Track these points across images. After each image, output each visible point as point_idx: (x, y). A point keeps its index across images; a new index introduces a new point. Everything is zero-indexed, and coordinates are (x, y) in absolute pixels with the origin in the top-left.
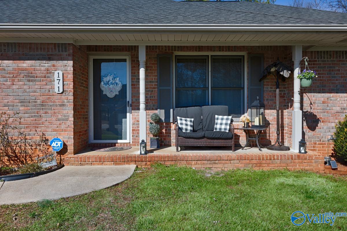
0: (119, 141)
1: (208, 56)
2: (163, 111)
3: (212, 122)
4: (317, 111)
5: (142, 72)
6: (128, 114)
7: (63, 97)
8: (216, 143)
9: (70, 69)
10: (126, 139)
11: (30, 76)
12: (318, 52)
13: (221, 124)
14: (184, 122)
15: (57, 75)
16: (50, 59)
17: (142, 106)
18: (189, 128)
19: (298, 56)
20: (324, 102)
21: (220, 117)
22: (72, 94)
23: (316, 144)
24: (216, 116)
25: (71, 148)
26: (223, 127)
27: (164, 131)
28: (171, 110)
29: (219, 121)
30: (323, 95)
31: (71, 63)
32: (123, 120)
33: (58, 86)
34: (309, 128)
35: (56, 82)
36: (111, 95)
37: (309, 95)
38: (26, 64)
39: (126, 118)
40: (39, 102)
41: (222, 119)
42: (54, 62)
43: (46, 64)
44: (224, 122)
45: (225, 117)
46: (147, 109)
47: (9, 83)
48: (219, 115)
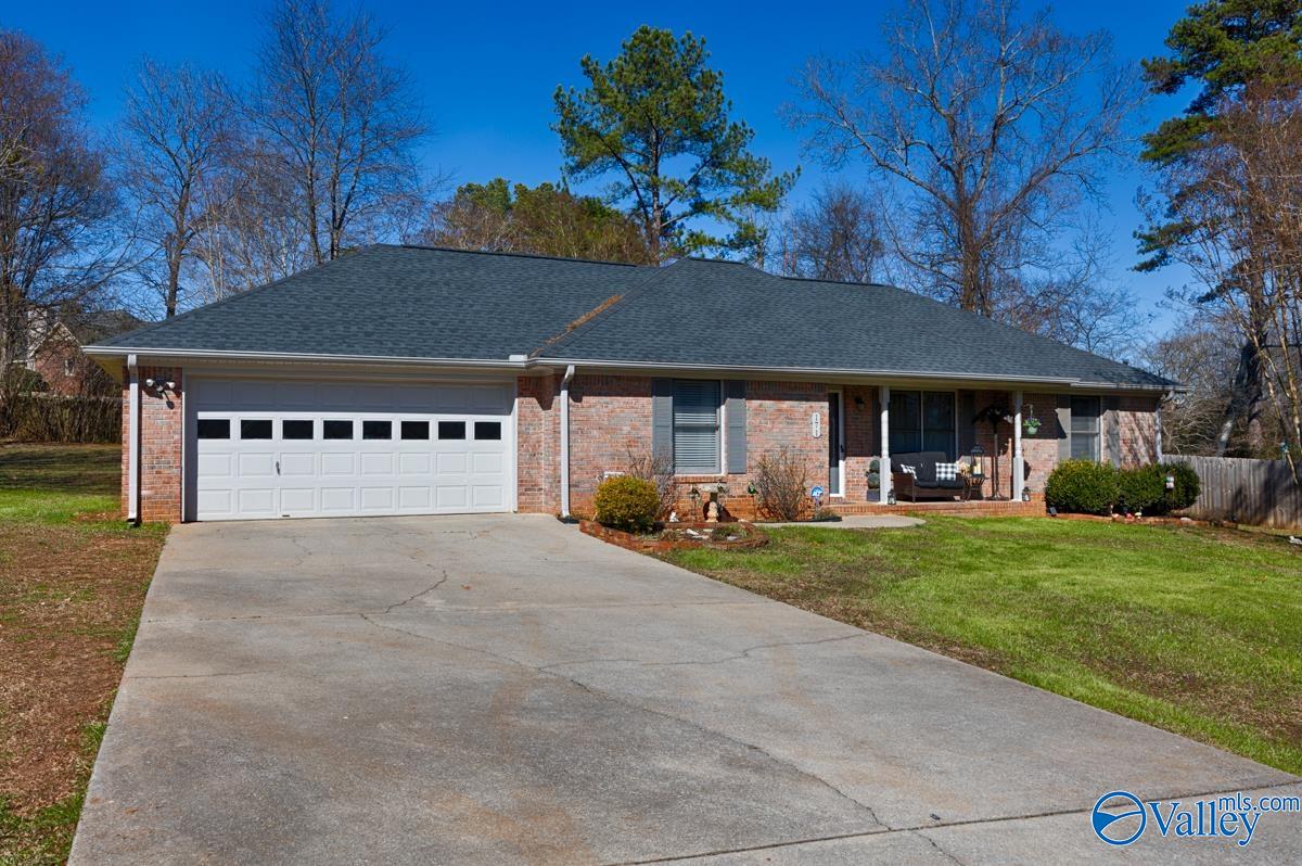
3: (934, 470)
4: (1028, 458)
5: (885, 416)
7: (819, 442)
8: (936, 493)
9: (827, 411)
10: (838, 492)
11: (790, 420)
13: (946, 473)
15: (816, 417)
16: (807, 400)
19: (1019, 402)
20: (1035, 451)
21: (943, 465)
22: (827, 438)
24: (937, 464)
29: (943, 470)
30: (1034, 440)
31: (826, 404)
33: (816, 430)
35: (814, 425)
37: (1029, 440)
38: (786, 405)
40: (798, 447)
41: (946, 467)
42: (813, 404)
43: (805, 405)
47: (769, 426)
48: (941, 462)
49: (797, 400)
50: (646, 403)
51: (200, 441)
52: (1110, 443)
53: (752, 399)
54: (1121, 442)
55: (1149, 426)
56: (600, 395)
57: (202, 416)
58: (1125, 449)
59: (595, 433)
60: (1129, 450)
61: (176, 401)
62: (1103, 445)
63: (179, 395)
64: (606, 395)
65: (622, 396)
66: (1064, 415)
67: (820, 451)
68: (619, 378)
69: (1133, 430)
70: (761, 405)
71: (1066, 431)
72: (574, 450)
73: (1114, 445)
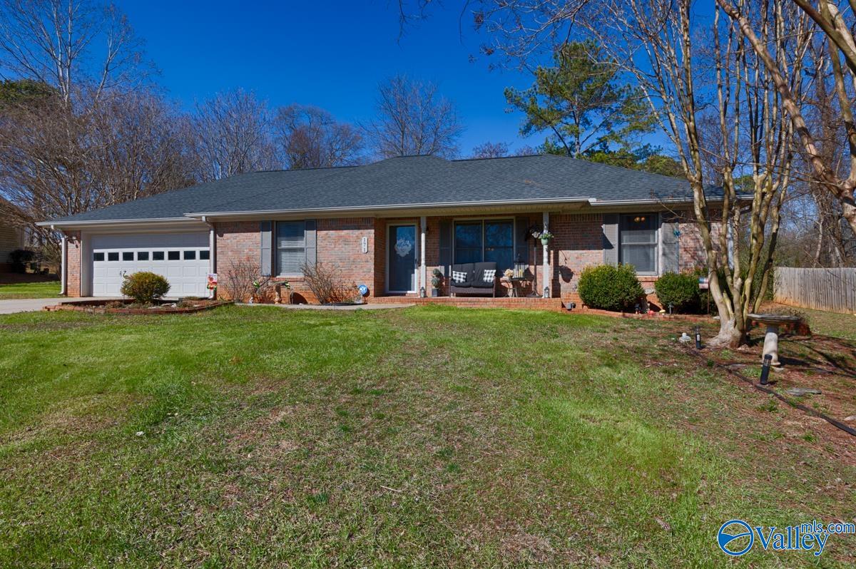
0: (409, 292)
1: (481, 221)
2: (443, 267)
3: (482, 275)
4: (571, 265)
5: (423, 236)
6: (416, 270)
7: (367, 255)
9: (373, 236)
10: (414, 290)
11: (346, 241)
12: (572, 215)
13: (488, 277)
14: (458, 275)
15: (364, 240)
16: (359, 229)
17: (423, 262)
18: (462, 280)
20: (577, 258)
21: (488, 271)
22: (373, 253)
23: (570, 293)
24: (485, 271)
25: (372, 293)
26: (489, 279)
27: (444, 283)
28: (450, 267)
30: (576, 251)
31: (373, 231)
32: (412, 275)
33: (364, 248)
34: (564, 280)
35: (363, 245)
36: (402, 255)
37: (564, 251)
38: (344, 233)
39: (414, 273)
40: (351, 259)
41: (489, 273)
42: (362, 231)
43: (357, 232)
44: (490, 275)
45: (491, 271)
46: (427, 265)
47: (333, 246)
48: (487, 269)
49: (352, 229)
50: (257, 236)
51: (95, 262)
52: (667, 251)
53: (321, 230)
54: (681, 251)
55: (720, 235)
56: (232, 232)
57: (96, 251)
58: (686, 257)
59: (230, 253)
60: (693, 257)
61: (79, 245)
62: (661, 253)
63: (79, 242)
64: (236, 232)
65: (244, 232)
66: (611, 231)
67: (368, 261)
68: (242, 222)
69: (697, 239)
70: (327, 234)
71: (612, 243)
72: (218, 263)
73: (672, 254)
